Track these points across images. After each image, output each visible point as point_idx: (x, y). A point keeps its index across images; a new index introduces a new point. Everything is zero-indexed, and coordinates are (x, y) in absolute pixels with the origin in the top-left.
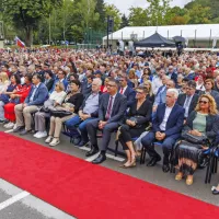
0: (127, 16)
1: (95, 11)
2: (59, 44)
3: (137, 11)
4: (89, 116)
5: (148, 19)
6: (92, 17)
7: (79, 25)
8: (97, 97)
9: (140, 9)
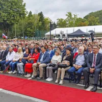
0: (56, 23)
1: (39, 21)
2: (20, 38)
3: (61, 20)
4: (81, 66)
5: (66, 24)
6: (38, 24)
7: (31, 28)
8: (83, 56)
9: (62, 19)
